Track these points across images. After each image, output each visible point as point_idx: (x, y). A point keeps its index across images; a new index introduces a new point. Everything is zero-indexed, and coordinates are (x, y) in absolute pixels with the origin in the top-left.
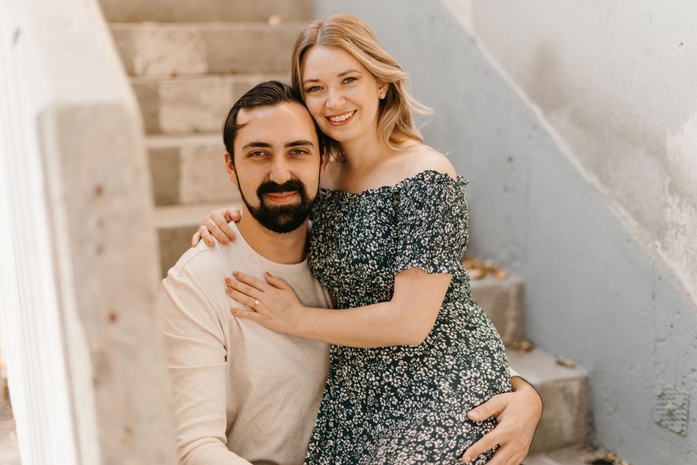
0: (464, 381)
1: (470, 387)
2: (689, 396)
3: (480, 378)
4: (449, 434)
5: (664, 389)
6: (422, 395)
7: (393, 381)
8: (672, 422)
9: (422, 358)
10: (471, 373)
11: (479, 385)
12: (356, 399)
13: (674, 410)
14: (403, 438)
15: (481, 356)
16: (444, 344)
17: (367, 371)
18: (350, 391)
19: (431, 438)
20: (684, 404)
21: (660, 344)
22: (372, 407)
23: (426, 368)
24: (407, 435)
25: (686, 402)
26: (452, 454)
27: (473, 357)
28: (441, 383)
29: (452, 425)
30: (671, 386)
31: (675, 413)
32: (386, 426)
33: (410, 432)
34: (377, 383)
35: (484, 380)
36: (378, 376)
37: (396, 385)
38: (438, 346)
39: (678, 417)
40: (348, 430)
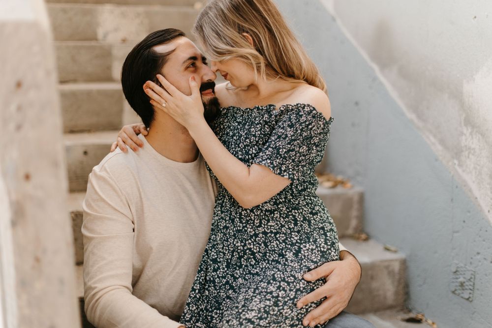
0: (304, 251)
1: (308, 256)
2: (474, 272)
3: (315, 249)
4: (290, 287)
5: (458, 267)
6: (273, 261)
7: (253, 248)
8: (463, 291)
9: (276, 234)
10: (309, 246)
11: (314, 255)
12: (223, 258)
13: (464, 282)
14: (257, 288)
15: (318, 234)
16: (292, 224)
17: (236, 238)
18: (220, 252)
19: (277, 290)
20: (471, 278)
21: (456, 235)
22: (235, 265)
23: (278, 242)
24: (260, 286)
25: (473, 277)
26: (291, 302)
27: (312, 234)
28: (287, 253)
29: (292, 281)
30: (462, 265)
31: (464, 284)
32: (245, 280)
33: (263, 284)
34: (242, 248)
35: (318, 251)
36: (243, 242)
37: (255, 251)
38: (288, 226)
39: (467, 287)
40: (212, 279)
